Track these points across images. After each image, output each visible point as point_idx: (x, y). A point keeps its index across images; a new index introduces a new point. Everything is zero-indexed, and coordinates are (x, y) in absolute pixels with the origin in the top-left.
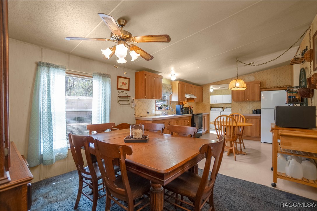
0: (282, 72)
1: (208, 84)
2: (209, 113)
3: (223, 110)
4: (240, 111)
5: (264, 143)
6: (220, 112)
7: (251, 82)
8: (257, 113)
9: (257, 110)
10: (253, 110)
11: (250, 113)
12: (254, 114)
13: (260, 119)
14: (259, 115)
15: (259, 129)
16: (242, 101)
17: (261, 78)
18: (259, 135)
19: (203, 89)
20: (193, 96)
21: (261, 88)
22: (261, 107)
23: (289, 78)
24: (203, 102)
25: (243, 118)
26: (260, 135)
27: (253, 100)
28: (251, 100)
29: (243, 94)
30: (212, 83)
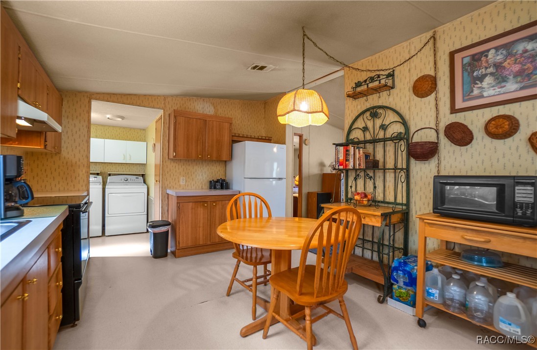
1: (86, 92)
11: (204, 187)
19: (62, 105)
24: (61, 151)
28: (215, 159)
29: (199, 142)
30: (104, 93)
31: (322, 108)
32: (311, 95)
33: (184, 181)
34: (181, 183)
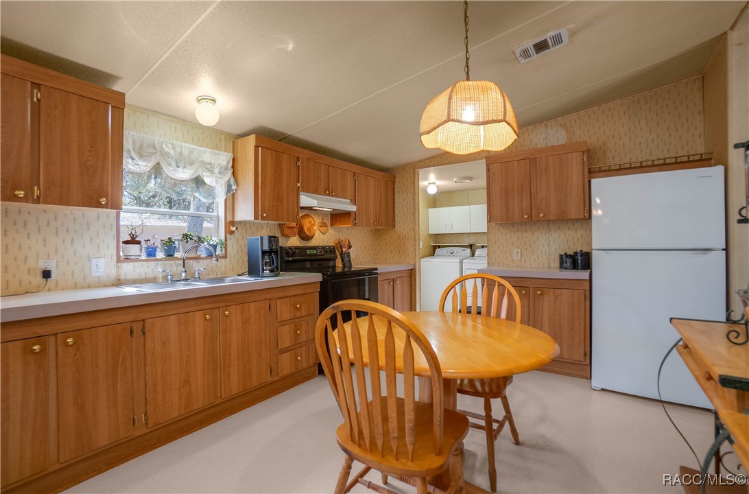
0: (667, 106)
1: (411, 163)
2: (415, 265)
3: (473, 255)
4: (516, 257)
5: (603, 390)
6: (458, 261)
7: (553, 148)
8: (575, 266)
9: (576, 253)
10: (561, 256)
11: (552, 265)
12: (566, 268)
13: (588, 293)
14: (584, 275)
15: (582, 331)
16: (523, 223)
17: (591, 131)
18: (585, 355)
19: (394, 183)
20: (345, 205)
21: (590, 169)
22: (590, 244)
23: (696, 128)
24: (394, 227)
25: (510, 296)
26: (589, 354)
27: (562, 220)
28: (552, 218)
29: (524, 194)
30: (425, 160)
31: (505, 114)
32: (485, 91)
33: (519, 254)
34: (515, 258)
